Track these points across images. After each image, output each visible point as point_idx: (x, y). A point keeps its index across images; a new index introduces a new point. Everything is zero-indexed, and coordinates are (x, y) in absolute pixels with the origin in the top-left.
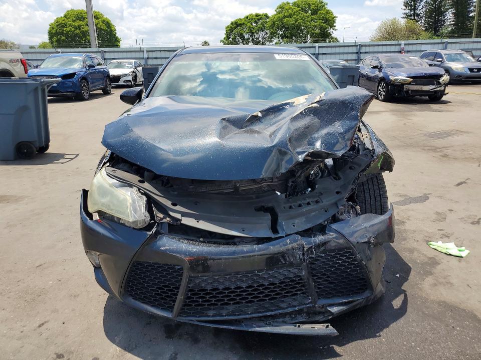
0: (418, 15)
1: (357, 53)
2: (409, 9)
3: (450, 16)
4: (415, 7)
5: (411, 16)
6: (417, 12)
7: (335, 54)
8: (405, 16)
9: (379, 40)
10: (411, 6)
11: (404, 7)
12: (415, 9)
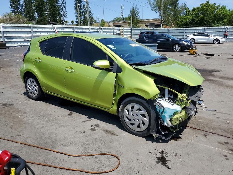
2: (14, 9)
6: (19, 10)
8: (12, 12)
12: (17, 9)
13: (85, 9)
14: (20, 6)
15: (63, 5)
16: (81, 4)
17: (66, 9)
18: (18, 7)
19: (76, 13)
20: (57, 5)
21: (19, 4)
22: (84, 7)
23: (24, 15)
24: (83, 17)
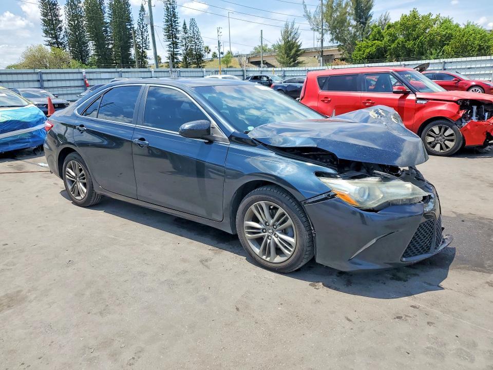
0: (61, 44)
1: (39, 81)
2: (50, 37)
3: (91, 46)
4: (56, 36)
5: (54, 43)
6: (59, 40)
7: (23, 81)
8: (47, 43)
9: (25, 67)
10: (52, 34)
11: (44, 35)
12: (56, 37)
13: (186, 33)
14: (61, 32)
15: (141, 26)
16: (178, 23)
17: (148, 34)
18: (59, 33)
19: (168, 41)
20: (129, 27)
21: (60, 28)
22: (185, 28)
23: (70, 49)
24: (183, 48)
